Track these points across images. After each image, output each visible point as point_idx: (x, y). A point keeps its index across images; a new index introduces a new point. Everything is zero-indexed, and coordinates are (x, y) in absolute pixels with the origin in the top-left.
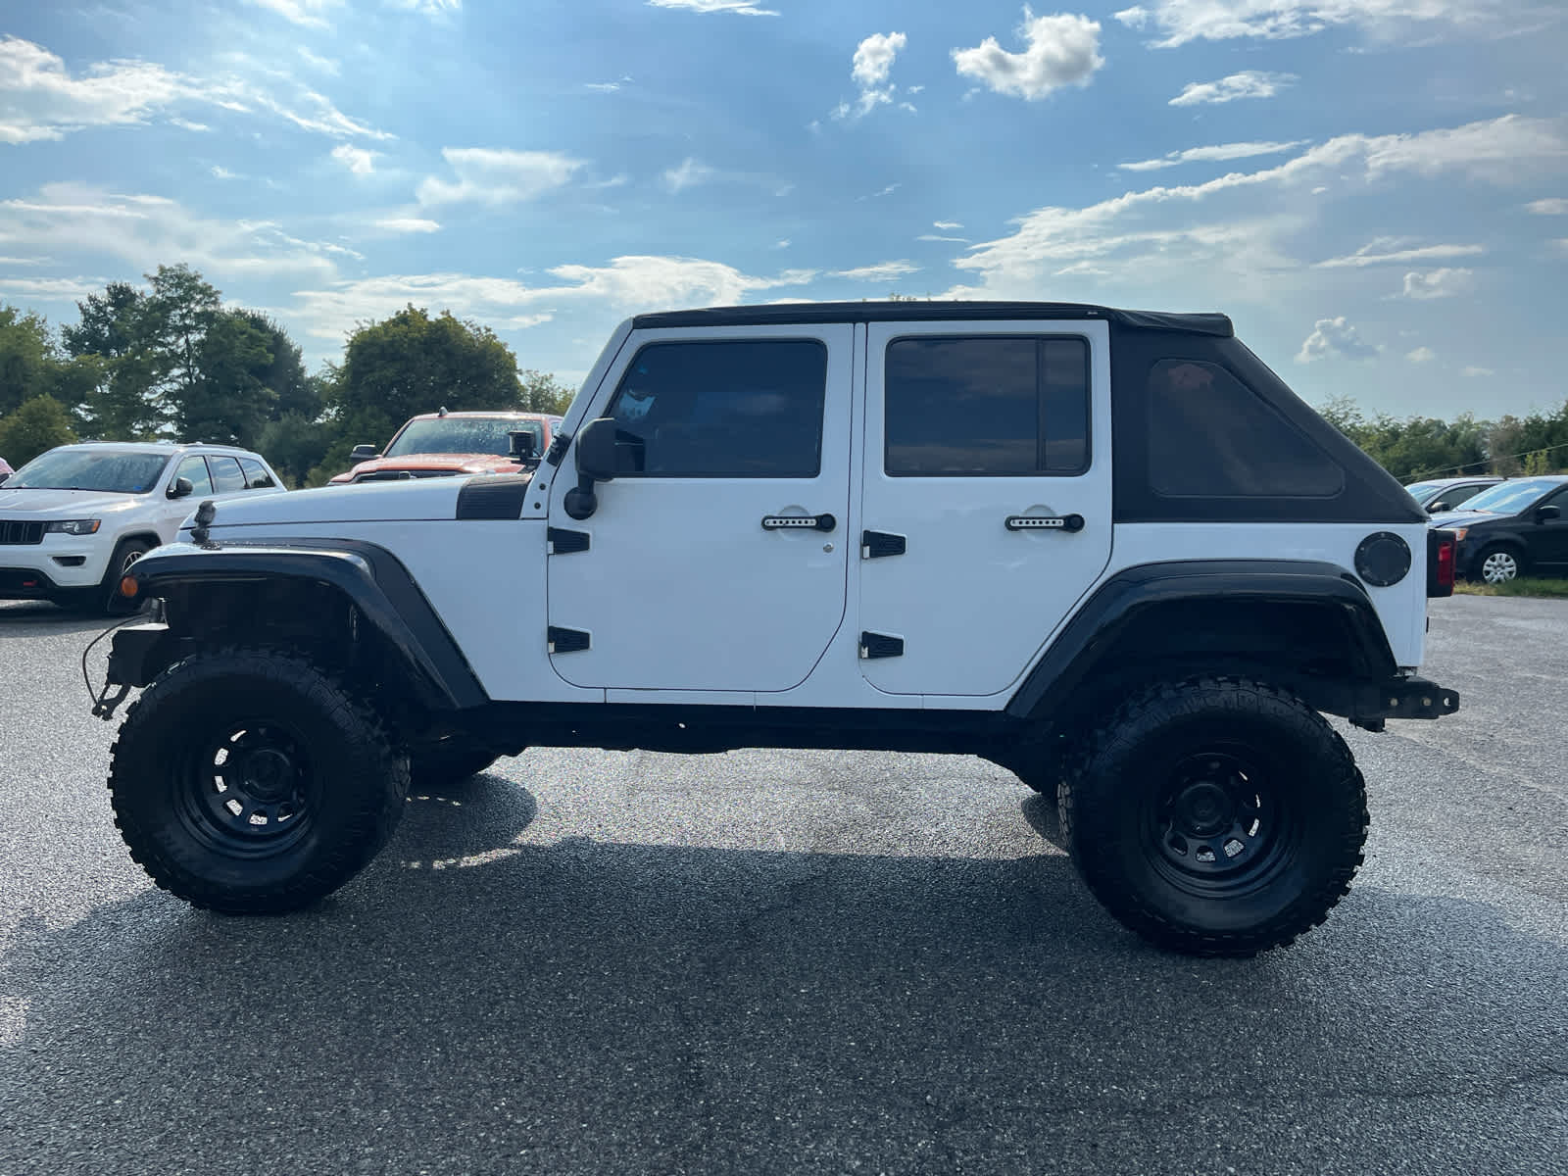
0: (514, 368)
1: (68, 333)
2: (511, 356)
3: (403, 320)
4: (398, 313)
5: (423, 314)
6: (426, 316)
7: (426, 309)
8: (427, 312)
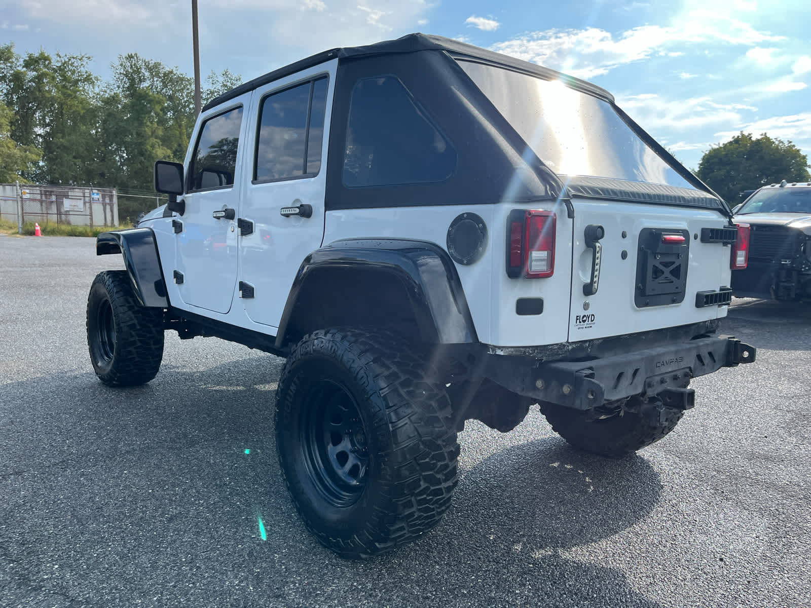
0: (805, 164)
2: (804, 157)
3: (737, 141)
4: (734, 137)
5: (749, 137)
6: (751, 138)
7: (752, 134)
8: (752, 135)
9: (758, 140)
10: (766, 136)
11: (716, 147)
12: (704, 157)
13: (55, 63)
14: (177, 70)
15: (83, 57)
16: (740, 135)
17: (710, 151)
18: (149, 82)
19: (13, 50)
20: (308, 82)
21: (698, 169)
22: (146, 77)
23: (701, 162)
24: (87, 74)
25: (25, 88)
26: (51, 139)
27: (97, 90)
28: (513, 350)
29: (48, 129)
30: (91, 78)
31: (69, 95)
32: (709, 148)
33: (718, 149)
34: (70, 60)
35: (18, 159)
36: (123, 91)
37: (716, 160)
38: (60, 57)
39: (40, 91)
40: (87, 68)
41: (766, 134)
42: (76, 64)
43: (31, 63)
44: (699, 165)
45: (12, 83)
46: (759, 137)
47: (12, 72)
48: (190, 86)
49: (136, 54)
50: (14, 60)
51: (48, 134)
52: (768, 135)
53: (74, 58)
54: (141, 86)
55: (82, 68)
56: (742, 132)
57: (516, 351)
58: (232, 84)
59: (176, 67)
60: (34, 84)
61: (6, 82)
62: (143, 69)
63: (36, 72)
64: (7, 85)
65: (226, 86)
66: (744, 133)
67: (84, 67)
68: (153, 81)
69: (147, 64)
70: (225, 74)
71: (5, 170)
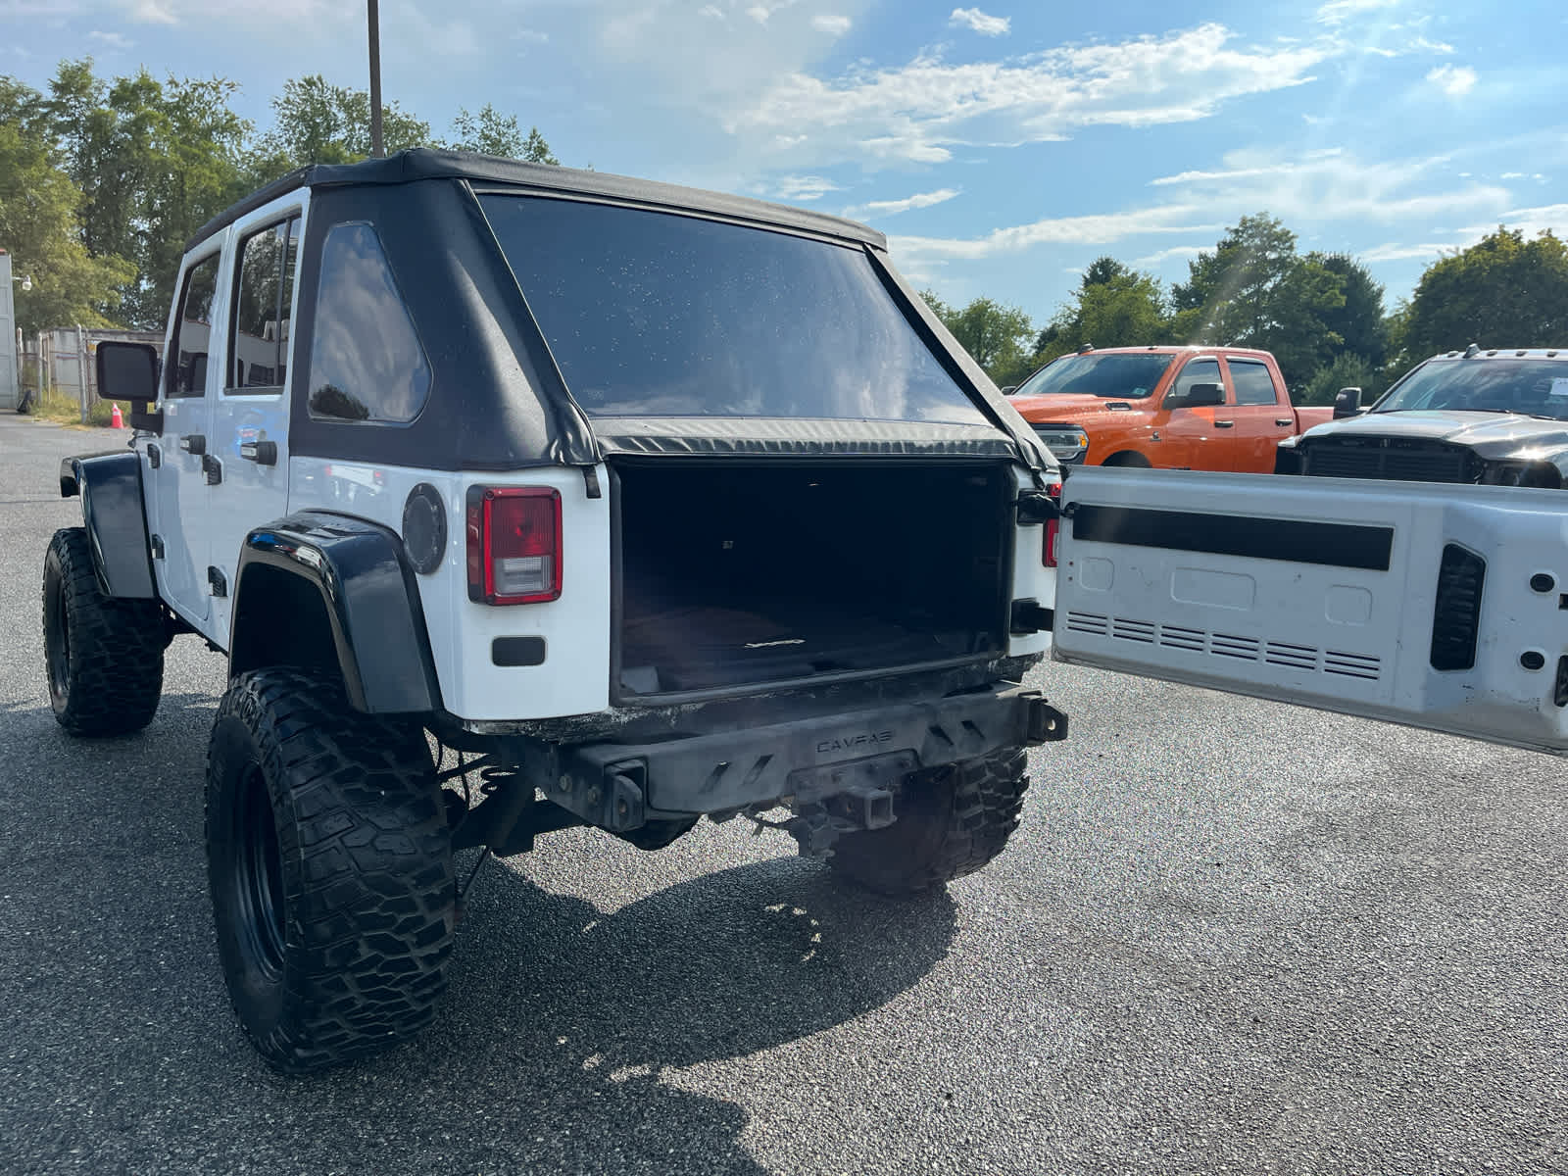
1: (1177, 291)
3: (1490, 245)
4: (1486, 236)
5: (1516, 238)
6: (1520, 238)
7: (1521, 230)
8: (1522, 234)
9: (1533, 244)
10: (1550, 236)
11: (1450, 256)
12: (1425, 275)
13: (168, 95)
14: (397, 108)
15: (220, 83)
16: (1499, 233)
17: (1437, 264)
18: (345, 131)
19: (91, 72)
20: (281, 221)
21: (1413, 300)
22: (339, 122)
23: (1419, 285)
24: (228, 117)
25: (112, 143)
26: (162, 240)
27: (247, 147)
28: (493, 725)
29: (157, 221)
30: (236, 125)
31: (195, 157)
32: (1438, 259)
33: (1453, 261)
34: (195, 89)
35: (91, 280)
36: (298, 149)
37: (1450, 281)
38: (177, 86)
39: (140, 148)
40: (230, 104)
41: (1549, 230)
42: (207, 97)
43: (124, 96)
44: (1414, 292)
45: (90, 135)
46: (1536, 238)
47: (88, 113)
48: (422, 138)
49: (320, 79)
50: (93, 91)
51: (156, 231)
52: (1554, 234)
53: (202, 86)
54: (331, 139)
55: (219, 107)
56: (1501, 227)
57: (500, 728)
58: (499, 134)
59: (396, 103)
60: (129, 137)
61: (78, 132)
62: (335, 106)
63: (134, 112)
64: (80, 138)
65: (487, 137)
66: (1505, 229)
67: (221, 103)
68: (353, 129)
69: (341, 96)
70: (487, 115)
71: (67, 302)
